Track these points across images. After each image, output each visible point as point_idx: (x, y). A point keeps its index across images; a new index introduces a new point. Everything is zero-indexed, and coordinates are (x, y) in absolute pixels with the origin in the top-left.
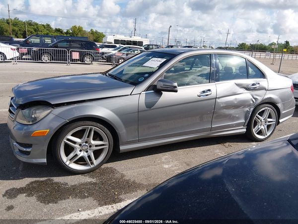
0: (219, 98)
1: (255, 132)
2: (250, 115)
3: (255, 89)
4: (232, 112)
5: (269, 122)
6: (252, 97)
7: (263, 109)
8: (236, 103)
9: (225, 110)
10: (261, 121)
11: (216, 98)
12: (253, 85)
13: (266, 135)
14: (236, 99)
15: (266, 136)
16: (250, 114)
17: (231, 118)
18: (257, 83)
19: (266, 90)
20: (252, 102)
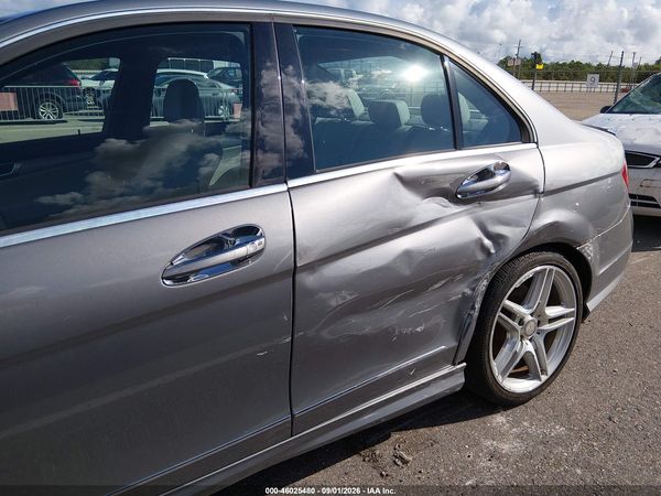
0: (312, 267)
1: (503, 374)
2: (476, 314)
3: (489, 195)
4: (393, 317)
5: (552, 320)
6: (478, 234)
7: (529, 274)
8: (407, 272)
9: (353, 320)
10: (521, 322)
11: (295, 270)
12: (484, 174)
13: (544, 371)
14: (407, 254)
15: (544, 378)
16: (478, 306)
17: (392, 344)
18: (497, 167)
19: (536, 192)
20: (480, 256)
